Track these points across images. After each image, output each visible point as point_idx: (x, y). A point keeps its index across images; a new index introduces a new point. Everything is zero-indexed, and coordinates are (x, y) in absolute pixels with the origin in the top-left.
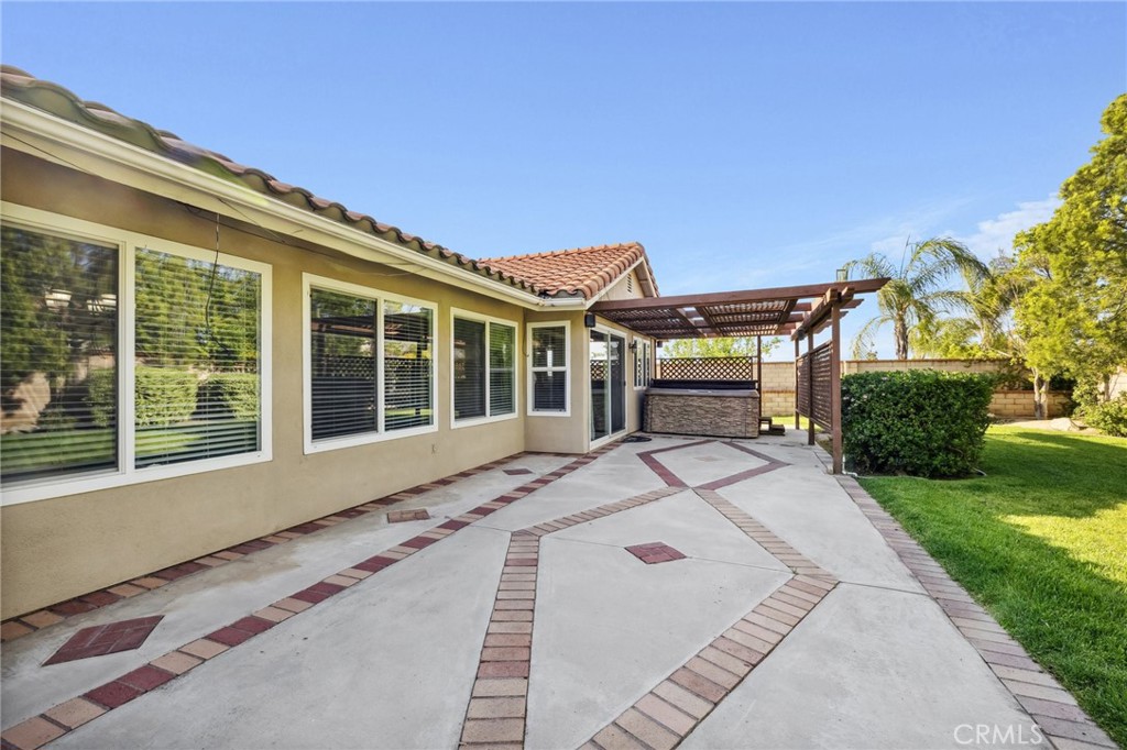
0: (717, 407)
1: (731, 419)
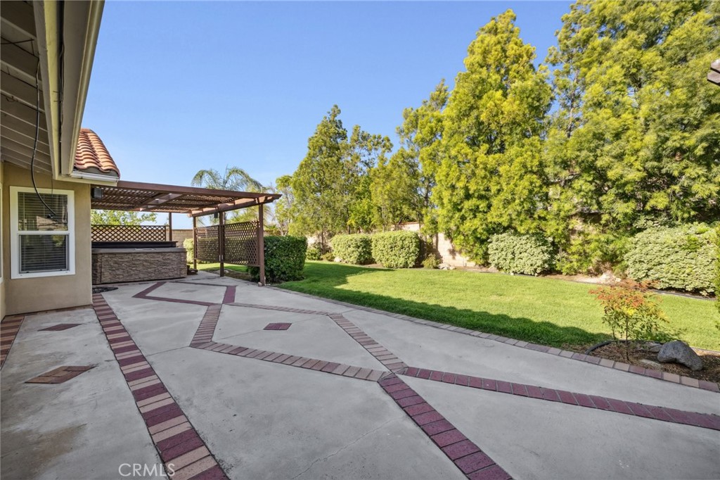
0: (160, 259)
1: (170, 267)
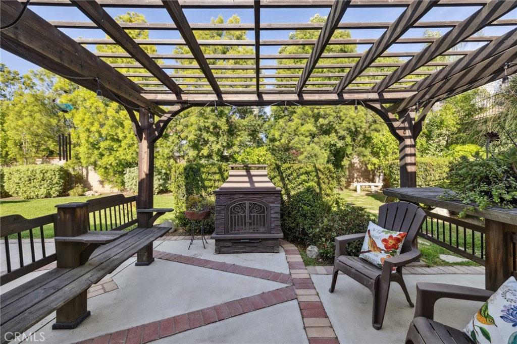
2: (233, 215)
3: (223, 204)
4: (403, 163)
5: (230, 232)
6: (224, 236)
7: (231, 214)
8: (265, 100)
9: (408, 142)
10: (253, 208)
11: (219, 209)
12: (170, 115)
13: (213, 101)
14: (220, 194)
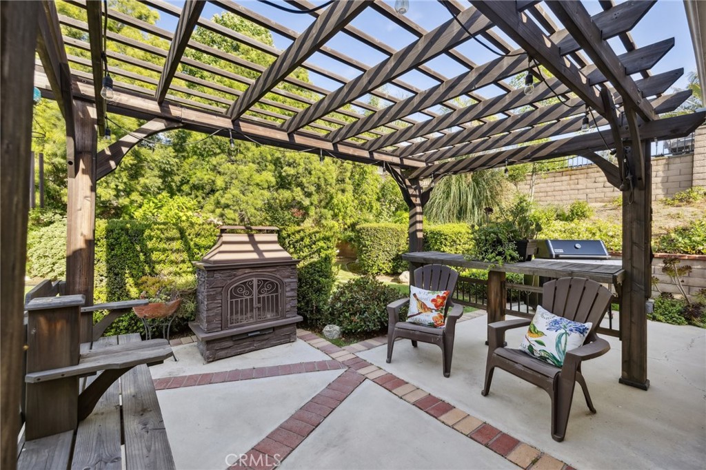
2: (234, 300)
3: (220, 285)
4: (412, 229)
5: (229, 325)
6: (222, 332)
7: (231, 299)
8: (297, 142)
9: (419, 209)
10: (263, 287)
11: (212, 293)
12: (145, 135)
13: (227, 129)
14: (215, 270)
